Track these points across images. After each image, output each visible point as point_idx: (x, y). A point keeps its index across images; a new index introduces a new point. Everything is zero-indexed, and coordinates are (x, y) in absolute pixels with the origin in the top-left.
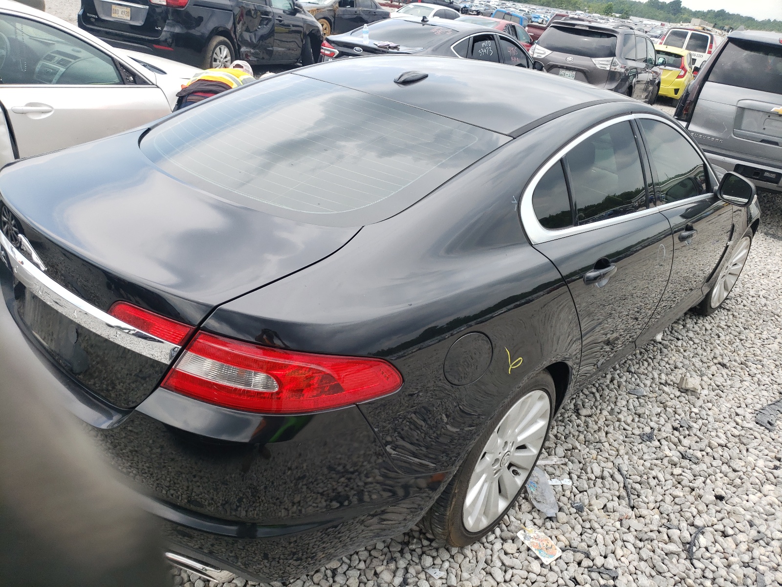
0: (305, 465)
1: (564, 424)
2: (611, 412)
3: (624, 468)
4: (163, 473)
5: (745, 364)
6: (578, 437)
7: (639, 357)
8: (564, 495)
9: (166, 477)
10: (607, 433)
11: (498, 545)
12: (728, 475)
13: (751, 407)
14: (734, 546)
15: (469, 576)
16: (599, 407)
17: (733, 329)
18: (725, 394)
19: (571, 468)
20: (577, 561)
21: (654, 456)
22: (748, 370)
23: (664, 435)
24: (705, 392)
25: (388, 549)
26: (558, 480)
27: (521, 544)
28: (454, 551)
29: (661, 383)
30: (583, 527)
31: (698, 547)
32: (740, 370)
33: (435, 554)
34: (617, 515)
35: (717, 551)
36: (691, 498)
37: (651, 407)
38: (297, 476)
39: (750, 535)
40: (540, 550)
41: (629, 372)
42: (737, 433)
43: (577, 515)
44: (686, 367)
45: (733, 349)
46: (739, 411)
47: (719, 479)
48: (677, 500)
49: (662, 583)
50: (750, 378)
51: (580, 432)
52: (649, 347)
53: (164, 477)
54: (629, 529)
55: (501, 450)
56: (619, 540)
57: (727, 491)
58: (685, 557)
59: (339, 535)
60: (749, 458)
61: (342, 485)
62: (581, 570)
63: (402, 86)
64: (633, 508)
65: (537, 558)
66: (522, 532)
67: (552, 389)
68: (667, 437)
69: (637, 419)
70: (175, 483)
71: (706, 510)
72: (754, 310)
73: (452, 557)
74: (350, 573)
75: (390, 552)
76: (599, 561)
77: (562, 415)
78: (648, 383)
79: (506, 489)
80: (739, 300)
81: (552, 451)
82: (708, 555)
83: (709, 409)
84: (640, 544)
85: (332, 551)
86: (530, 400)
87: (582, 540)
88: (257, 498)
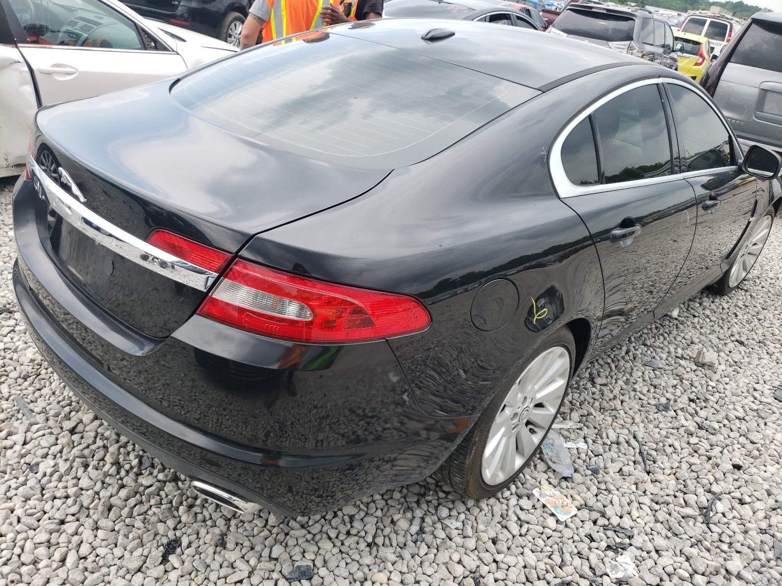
0: (329, 405)
1: (579, 391)
2: (627, 382)
3: (640, 435)
4: (194, 405)
5: (763, 343)
6: (593, 405)
7: (655, 331)
8: (579, 458)
9: (196, 409)
10: (622, 402)
11: (513, 501)
12: (746, 446)
13: (770, 384)
14: (751, 514)
15: (485, 528)
16: (615, 377)
17: (751, 309)
18: (743, 370)
19: (586, 433)
20: (593, 519)
21: (670, 425)
22: (767, 349)
23: (681, 406)
24: (723, 367)
25: (404, 500)
26: (573, 444)
27: (537, 501)
28: (471, 503)
29: (677, 357)
30: (598, 488)
31: (715, 513)
32: (758, 348)
33: (451, 506)
34: (633, 479)
35: (734, 517)
36: (708, 466)
37: (667, 379)
38: (321, 415)
39: (768, 503)
40: (556, 507)
41: (645, 345)
42: (755, 407)
43: (593, 477)
44: (703, 342)
45: (751, 328)
46: (757, 386)
47: (737, 449)
48: (693, 467)
49: (678, 543)
50: (768, 356)
51: (595, 399)
52: (664, 322)
53: (194, 410)
54: (644, 492)
55: (520, 404)
56: (635, 502)
57: (744, 461)
58: (702, 521)
59: (357, 478)
60: (767, 431)
61: (361, 429)
62: (596, 528)
63: (429, 42)
64: (648, 473)
65: (553, 515)
66: (537, 489)
67: (573, 347)
68: (683, 408)
69: (652, 390)
70: (205, 416)
71: (723, 478)
72: (773, 292)
73: (468, 510)
74: (367, 519)
75: (406, 502)
76: (615, 521)
77: (577, 382)
78: (664, 356)
79: (523, 446)
80: (758, 281)
81: (567, 416)
82: (725, 520)
83: (726, 384)
84: (657, 507)
85: (350, 492)
86: (551, 355)
87: (597, 500)
88: (284, 433)
